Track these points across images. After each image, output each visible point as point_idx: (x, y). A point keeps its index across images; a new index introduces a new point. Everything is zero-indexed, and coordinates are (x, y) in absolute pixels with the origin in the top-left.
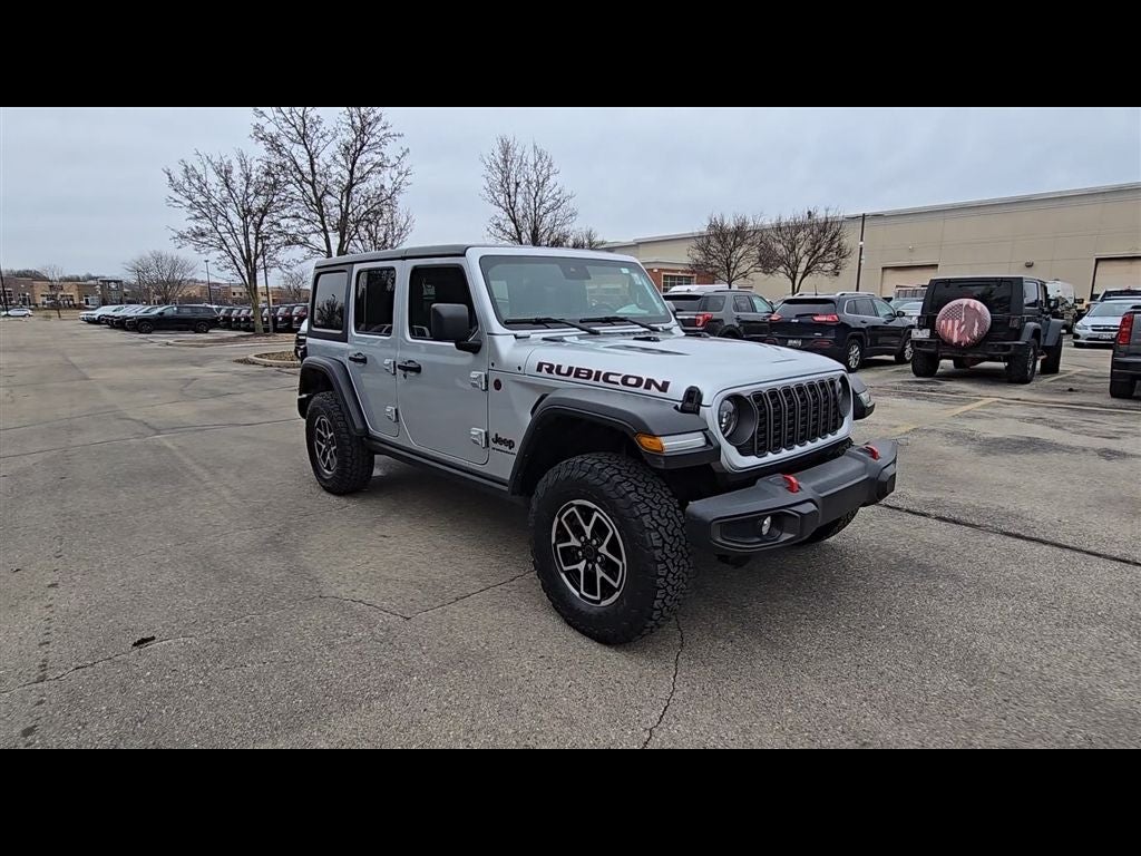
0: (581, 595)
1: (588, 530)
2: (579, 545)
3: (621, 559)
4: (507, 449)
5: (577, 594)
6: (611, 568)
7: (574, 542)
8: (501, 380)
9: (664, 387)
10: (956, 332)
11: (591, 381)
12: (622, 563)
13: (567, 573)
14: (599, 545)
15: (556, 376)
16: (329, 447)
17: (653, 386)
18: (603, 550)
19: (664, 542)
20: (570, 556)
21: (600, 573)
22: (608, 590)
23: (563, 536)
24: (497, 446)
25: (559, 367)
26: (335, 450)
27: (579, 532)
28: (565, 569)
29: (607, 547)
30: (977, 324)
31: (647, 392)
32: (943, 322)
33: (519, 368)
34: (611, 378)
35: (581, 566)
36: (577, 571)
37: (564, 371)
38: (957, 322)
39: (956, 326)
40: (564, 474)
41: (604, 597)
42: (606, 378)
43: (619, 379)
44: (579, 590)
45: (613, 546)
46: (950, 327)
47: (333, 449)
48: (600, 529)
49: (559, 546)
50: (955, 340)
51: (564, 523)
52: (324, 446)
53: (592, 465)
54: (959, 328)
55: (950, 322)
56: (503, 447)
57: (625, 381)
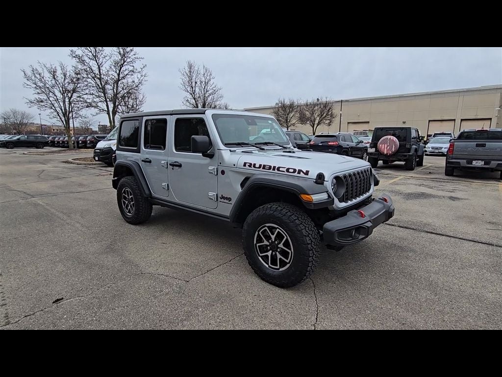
0: (269, 266)
1: (273, 237)
2: (268, 244)
3: (290, 250)
4: (228, 201)
5: (267, 266)
6: (285, 254)
7: (266, 243)
8: (225, 171)
9: (307, 173)
10: (386, 149)
11: (271, 171)
12: (291, 251)
13: (261, 257)
14: (280, 243)
15: (253, 168)
16: (129, 202)
17: (301, 173)
18: (281, 246)
19: (312, 241)
20: (263, 249)
21: (279, 256)
22: (283, 264)
23: (260, 240)
24: (222, 200)
25: (255, 164)
26: (133, 204)
27: (268, 238)
28: (261, 255)
29: (283, 244)
30: (394, 146)
31: (299, 175)
32: (381, 145)
33: (234, 165)
34: (281, 169)
35: (269, 253)
36: (267, 256)
37: (257, 166)
38: (386, 145)
39: (386, 147)
40: (261, 213)
41: (281, 267)
42: (278, 169)
43: (285, 170)
44: (268, 264)
45: (286, 244)
46: (383, 148)
47: (132, 203)
48: (279, 237)
49: (258, 245)
50: (385, 153)
51: (261, 234)
52: (127, 202)
53: (277, 208)
54: (387, 148)
55: (383, 145)
56: (226, 201)
57: (288, 170)
